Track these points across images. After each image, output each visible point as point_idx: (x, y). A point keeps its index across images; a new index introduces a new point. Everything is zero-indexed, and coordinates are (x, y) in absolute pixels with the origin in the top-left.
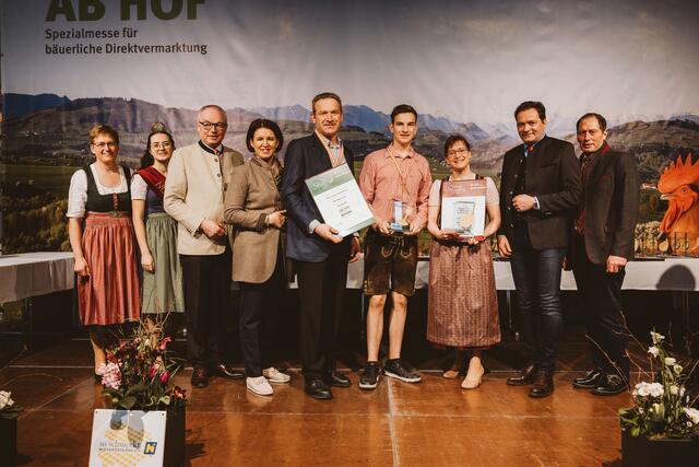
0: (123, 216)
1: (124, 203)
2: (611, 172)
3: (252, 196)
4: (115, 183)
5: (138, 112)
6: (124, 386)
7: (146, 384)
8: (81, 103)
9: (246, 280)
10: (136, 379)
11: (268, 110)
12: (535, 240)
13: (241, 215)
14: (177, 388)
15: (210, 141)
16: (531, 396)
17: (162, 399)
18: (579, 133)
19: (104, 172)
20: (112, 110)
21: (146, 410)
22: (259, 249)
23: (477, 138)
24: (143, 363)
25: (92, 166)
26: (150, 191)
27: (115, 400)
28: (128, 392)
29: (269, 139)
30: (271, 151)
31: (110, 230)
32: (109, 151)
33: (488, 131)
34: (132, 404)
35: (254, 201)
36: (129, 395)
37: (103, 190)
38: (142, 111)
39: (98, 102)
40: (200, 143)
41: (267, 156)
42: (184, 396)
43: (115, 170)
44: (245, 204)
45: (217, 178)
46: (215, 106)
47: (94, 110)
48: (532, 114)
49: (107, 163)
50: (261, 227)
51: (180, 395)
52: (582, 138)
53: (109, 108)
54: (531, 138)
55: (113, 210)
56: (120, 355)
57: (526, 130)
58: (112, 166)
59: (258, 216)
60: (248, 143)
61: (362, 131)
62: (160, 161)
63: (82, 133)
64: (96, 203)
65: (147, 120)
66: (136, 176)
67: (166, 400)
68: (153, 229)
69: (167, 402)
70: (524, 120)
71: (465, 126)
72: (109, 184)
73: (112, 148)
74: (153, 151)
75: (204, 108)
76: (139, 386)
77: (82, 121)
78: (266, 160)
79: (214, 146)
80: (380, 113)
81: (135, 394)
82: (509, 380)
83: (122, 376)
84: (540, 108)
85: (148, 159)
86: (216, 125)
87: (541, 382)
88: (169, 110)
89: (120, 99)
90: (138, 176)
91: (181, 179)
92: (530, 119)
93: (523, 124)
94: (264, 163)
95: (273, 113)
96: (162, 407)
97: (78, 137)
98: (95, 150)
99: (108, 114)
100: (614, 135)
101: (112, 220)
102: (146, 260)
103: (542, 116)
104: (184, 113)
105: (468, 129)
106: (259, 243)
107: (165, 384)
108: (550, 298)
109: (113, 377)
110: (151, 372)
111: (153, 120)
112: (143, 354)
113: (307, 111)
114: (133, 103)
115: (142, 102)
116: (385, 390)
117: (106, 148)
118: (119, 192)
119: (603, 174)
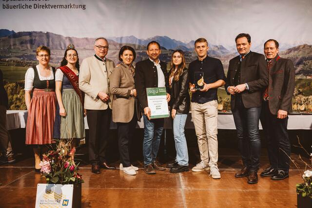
0: (51, 91)
2: (283, 68)
3: (123, 81)
4: (48, 75)
5: (50, 39)
6: (52, 172)
7: (63, 171)
8: (21, 34)
9: (121, 122)
10: (58, 169)
11: (117, 39)
12: (246, 104)
13: (120, 91)
14: (78, 174)
15: (101, 55)
16: (249, 183)
17: (71, 179)
18: (265, 49)
19: (42, 69)
20: (37, 38)
21: (63, 184)
22: (127, 106)
23: (223, 53)
24: (61, 162)
25: (37, 66)
26: (65, 77)
27: (48, 179)
29: (130, 55)
30: (131, 61)
31: (45, 98)
32: (46, 59)
33: (229, 49)
34: (57, 181)
35: (124, 83)
36: (55, 176)
37: (42, 78)
38: (53, 39)
39: (30, 34)
40: (95, 56)
41: (129, 63)
42: (81, 178)
43: (48, 68)
44: (120, 85)
45: (105, 73)
46: (103, 38)
47: (28, 38)
48: (244, 40)
49: (44, 65)
50: (128, 96)
51: (79, 177)
52: (266, 51)
53: (35, 37)
54: (244, 52)
55: (46, 88)
56: (50, 157)
57: (241, 48)
58: (47, 66)
59: (127, 91)
60: (120, 57)
61: (165, 49)
62: (71, 64)
63: (22, 50)
64: (38, 84)
65: (55, 43)
66: (58, 69)
67: (73, 179)
68: (65, 96)
69: (74, 180)
70: (240, 43)
71: (217, 46)
72: (45, 76)
74: (68, 58)
76: (60, 172)
77: (22, 43)
78: (128, 65)
79: (103, 57)
80: (174, 40)
81: (58, 176)
82: (236, 175)
83: (51, 167)
84: (248, 37)
85: (65, 62)
86: (104, 47)
88: (66, 38)
89: (41, 32)
90: (59, 69)
91: (88, 74)
92: (244, 42)
93: (240, 45)
94: (127, 66)
95: (119, 39)
96: (71, 182)
97: (19, 51)
98: (39, 58)
99: (35, 40)
100: (292, 51)
101: (46, 93)
102: (62, 111)
103: (249, 41)
104: (73, 40)
105: (218, 48)
106: (126, 104)
107: (72, 171)
108: (254, 132)
109: (47, 168)
110: (66, 165)
111: (58, 43)
112: (61, 157)
113: (137, 39)
114: (48, 34)
115: (53, 34)
116: (178, 178)
117: (44, 57)
118: (50, 79)
119: (279, 70)
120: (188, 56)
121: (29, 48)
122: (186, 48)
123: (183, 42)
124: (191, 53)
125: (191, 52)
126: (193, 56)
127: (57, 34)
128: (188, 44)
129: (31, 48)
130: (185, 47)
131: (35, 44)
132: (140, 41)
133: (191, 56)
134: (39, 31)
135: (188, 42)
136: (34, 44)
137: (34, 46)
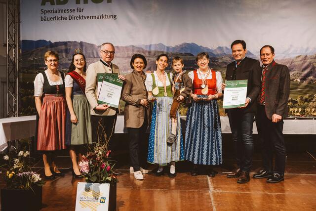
0: (61, 96)
1: (61, 90)
5: (84, 48)
6: (90, 172)
7: (100, 171)
8: (57, 44)
10: (96, 169)
11: (146, 46)
17: (108, 178)
18: (261, 55)
19: (52, 74)
20: (71, 47)
21: (101, 183)
24: (99, 162)
25: (46, 71)
26: (75, 83)
27: (87, 178)
28: (93, 175)
29: (141, 63)
30: (142, 68)
31: (55, 103)
32: (54, 64)
34: (95, 180)
36: (93, 176)
37: (52, 83)
38: (86, 47)
39: (65, 43)
40: (101, 61)
41: (140, 70)
42: (116, 178)
43: (57, 74)
47: (63, 47)
48: (239, 46)
54: (239, 58)
55: (56, 93)
56: (88, 159)
57: (237, 54)
58: (55, 72)
60: (131, 65)
61: (192, 55)
62: (78, 68)
64: (48, 89)
65: (88, 52)
66: (67, 75)
68: (76, 102)
69: (110, 180)
70: (235, 49)
73: (56, 63)
75: (104, 44)
76: (98, 172)
78: (139, 72)
79: (109, 62)
80: (201, 46)
82: (228, 175)
83: (90, 167)
84: (243, 43)
85: (73, 67)
86: (110, 52)
87: (244, 176)
92: (239, 49)
95: (148, 47)
96: (107, 182)
99: (70, 49)
101: (56, 98)
102: (73, 118)
103: (244, 47)
107: (109, 172)
108: (247, 136)
109: (86, 168)
110: (103, 166)
111: (91, 51)
112: (99, 158)
113: (165, 46)
114: (81, 44)
115: (86, 43)
116: (207, 180)
117: (53, 62)
118: (59, 84)
119: (274, 76)
120: (215, 62)
121: (64, 57)
122: (214, 55)
123: (211, 48)
124: (218, 59)
125: (218, 57)
126: (220, 61)
127: (90, 43)
128: (215, 50)
129: (66, 57)
130: (212, 53)
131: (70, 53)
132: (168, 48)
133: (218, 61)
134: (74, 41)
135: (215, 48)
136: (68, 53)
137: (69, 55)
